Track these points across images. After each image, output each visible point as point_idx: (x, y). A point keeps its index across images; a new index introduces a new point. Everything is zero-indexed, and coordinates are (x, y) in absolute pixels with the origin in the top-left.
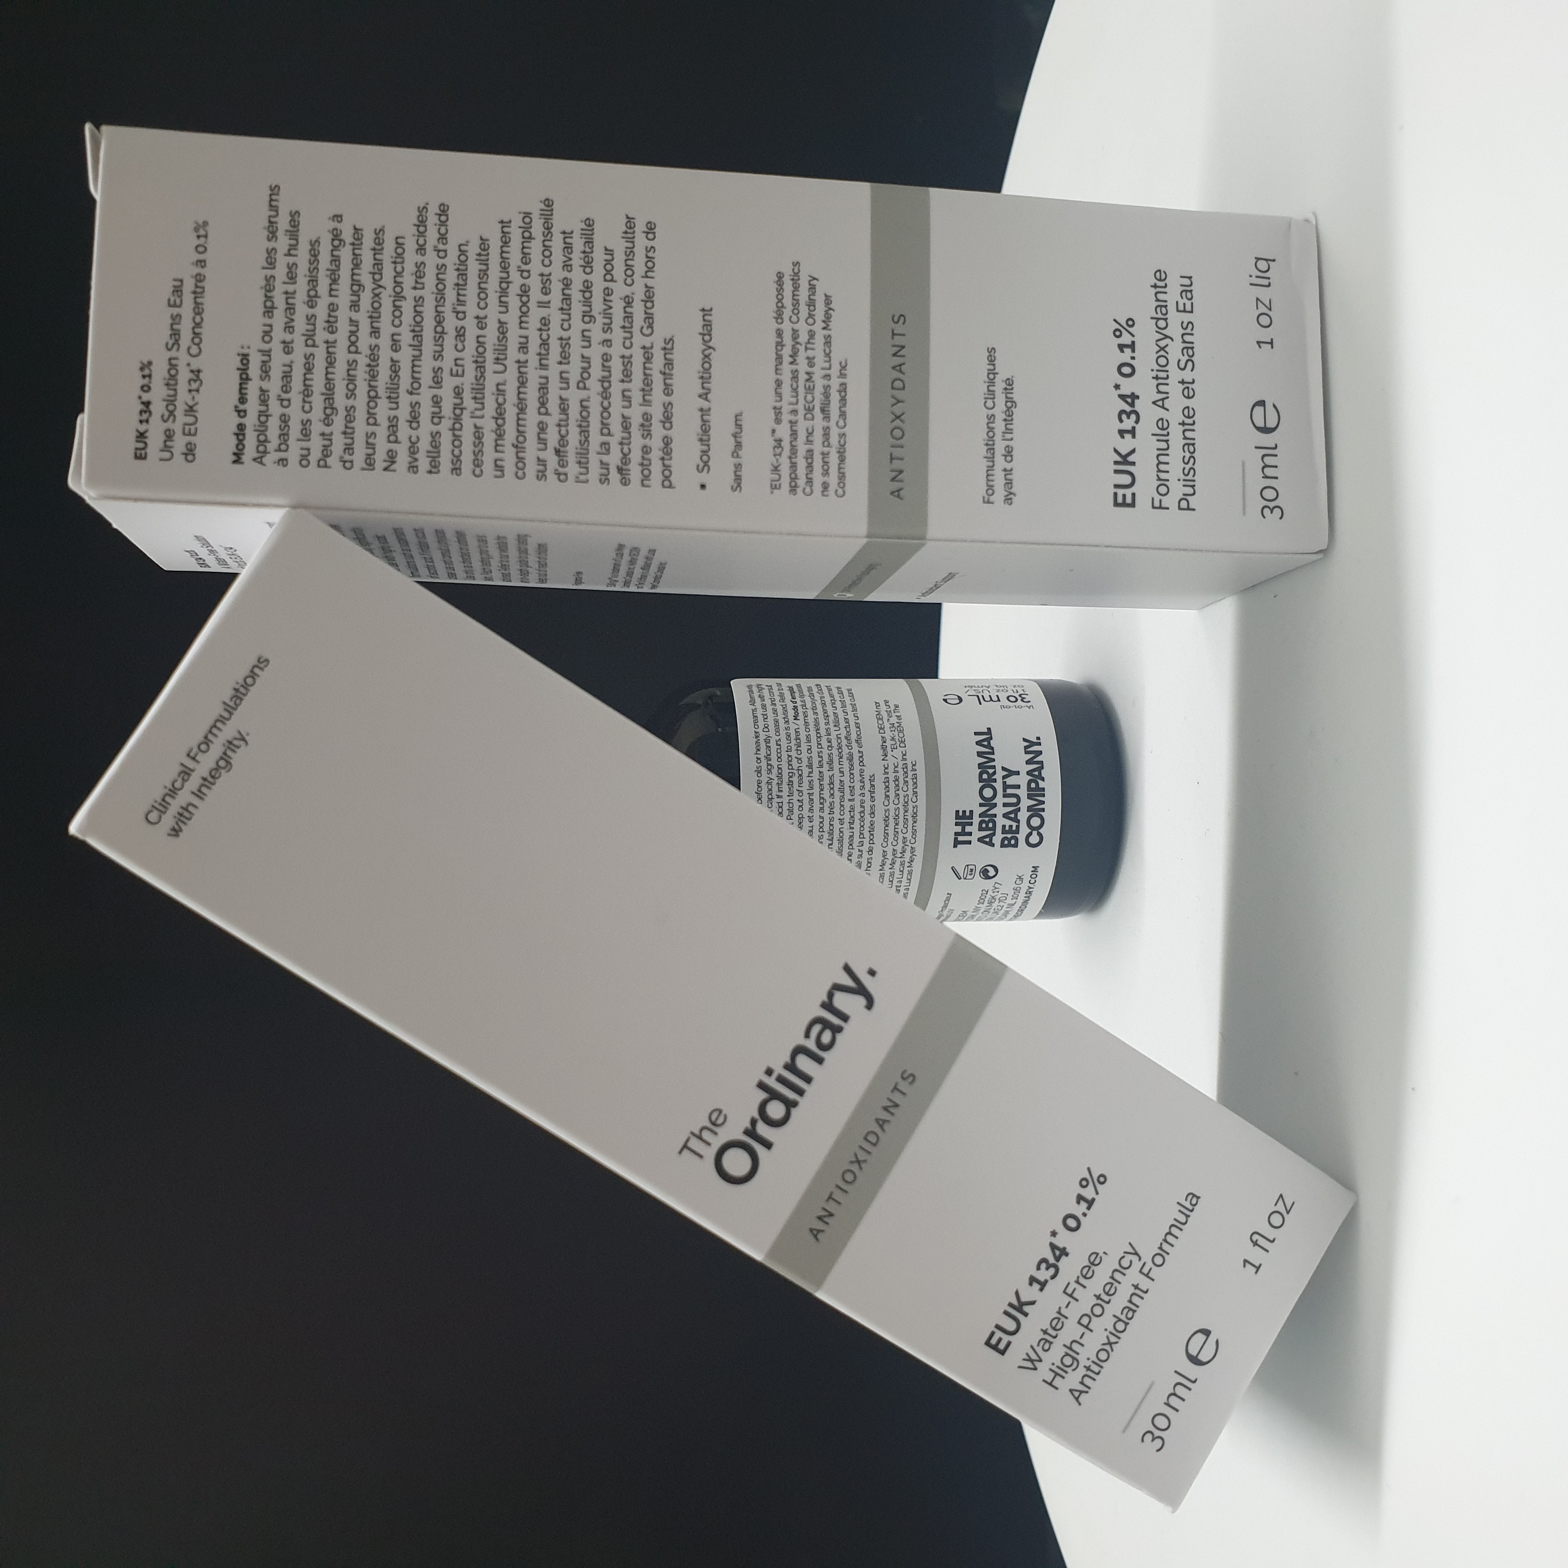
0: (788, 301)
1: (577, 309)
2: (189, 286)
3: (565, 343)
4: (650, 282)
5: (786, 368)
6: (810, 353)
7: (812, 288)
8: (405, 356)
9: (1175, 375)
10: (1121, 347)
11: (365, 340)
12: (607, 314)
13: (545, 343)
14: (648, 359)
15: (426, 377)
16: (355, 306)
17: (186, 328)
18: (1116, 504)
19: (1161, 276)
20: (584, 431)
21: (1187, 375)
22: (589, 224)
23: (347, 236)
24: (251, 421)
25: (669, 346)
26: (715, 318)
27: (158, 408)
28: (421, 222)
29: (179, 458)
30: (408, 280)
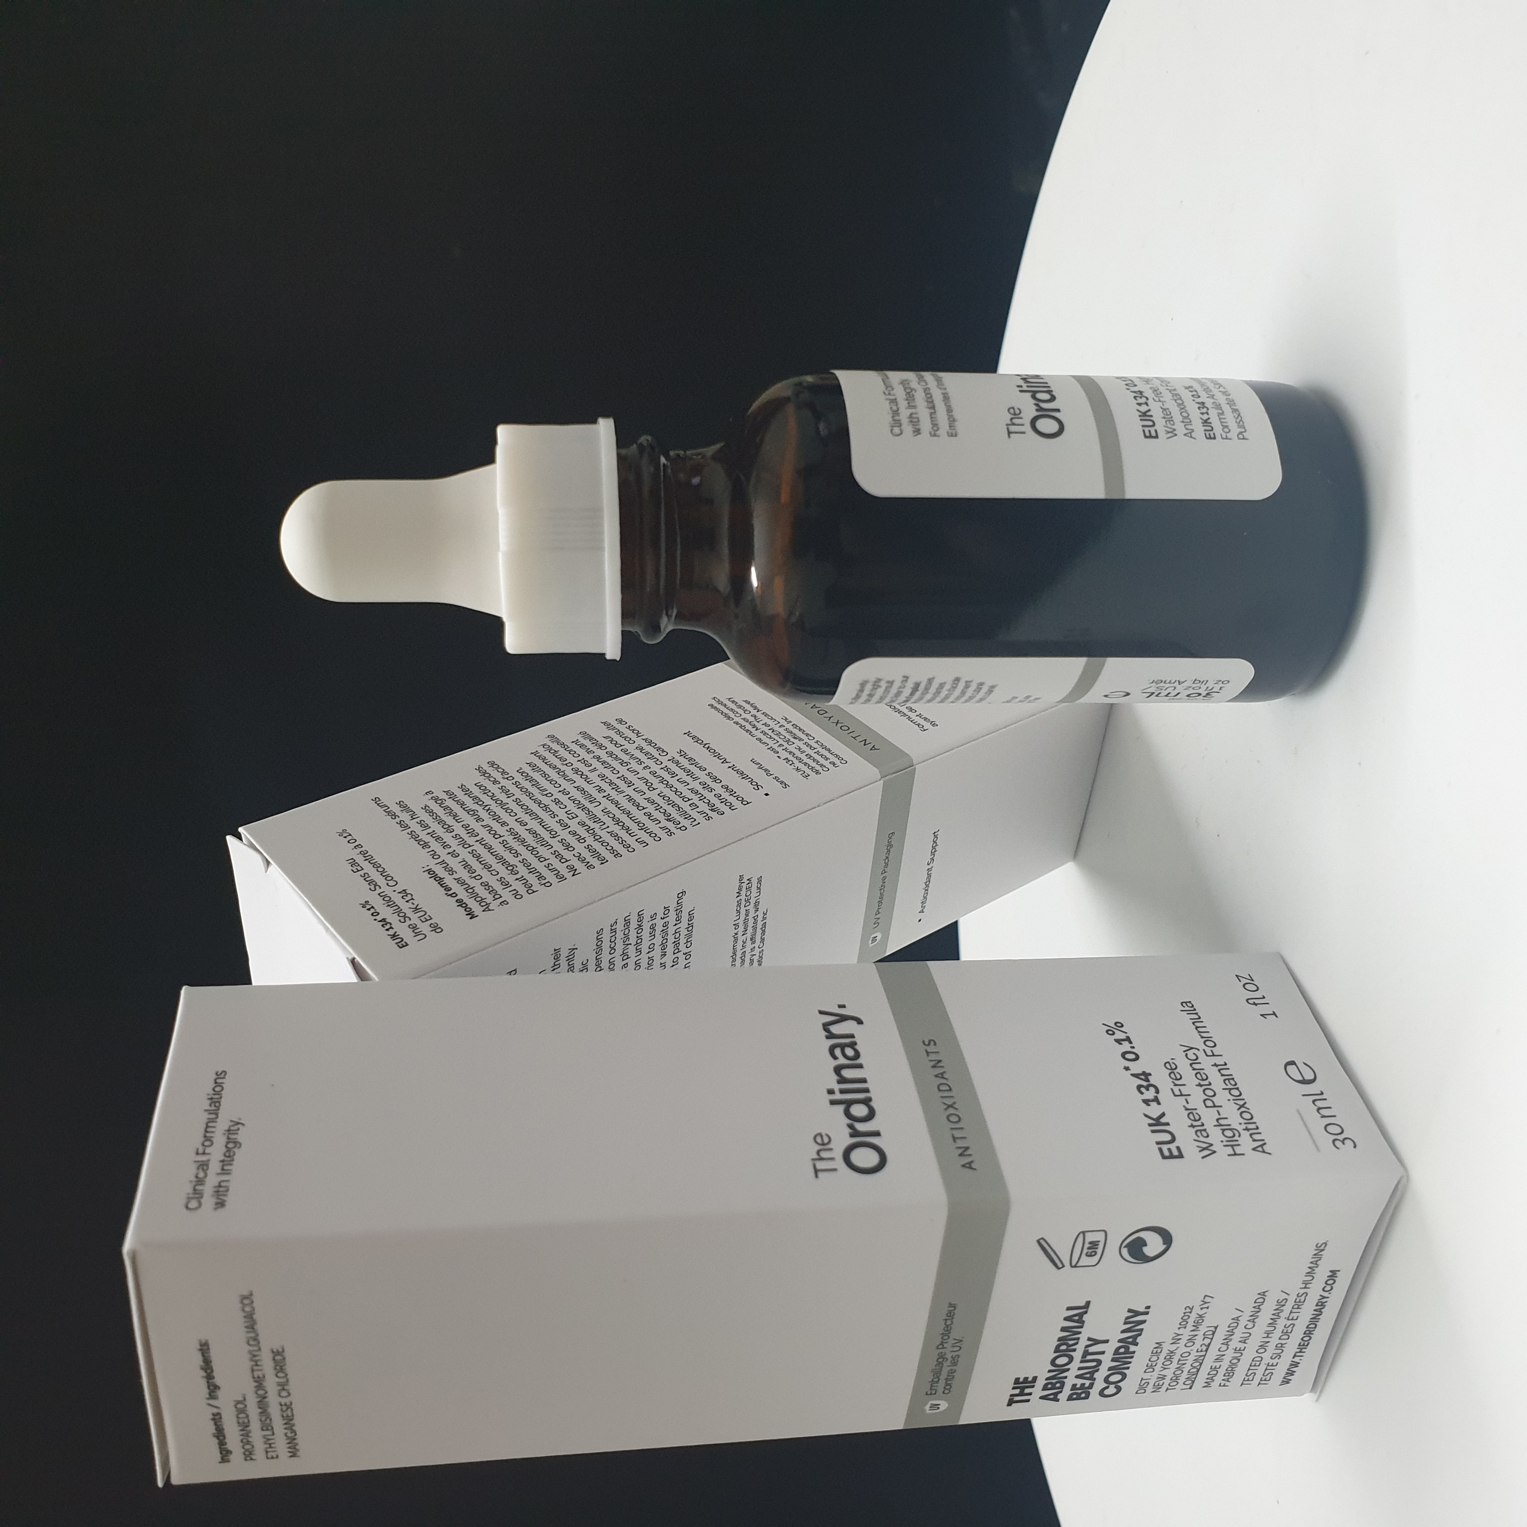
1: (615, 764)
2: (360, 859)
3: (623, 778)
4: (643, 737)
5: (756, 733)
6: (762, 722)
8: (533, 825)
11: (501, 830)
12: (634, 758)
13: (611, 783)
14: (677, 763)
15: (557, 828)
16: (479, 819)
17: (375, 875)
20: (674, 805)
22: (583, 733)
23: (443, 796)
24: (462, 895)
25: (683, 753)
26: (695, 733)
27: (393, 919)
28: (484, 773)
29: (431, 935)
30: (503, 797)
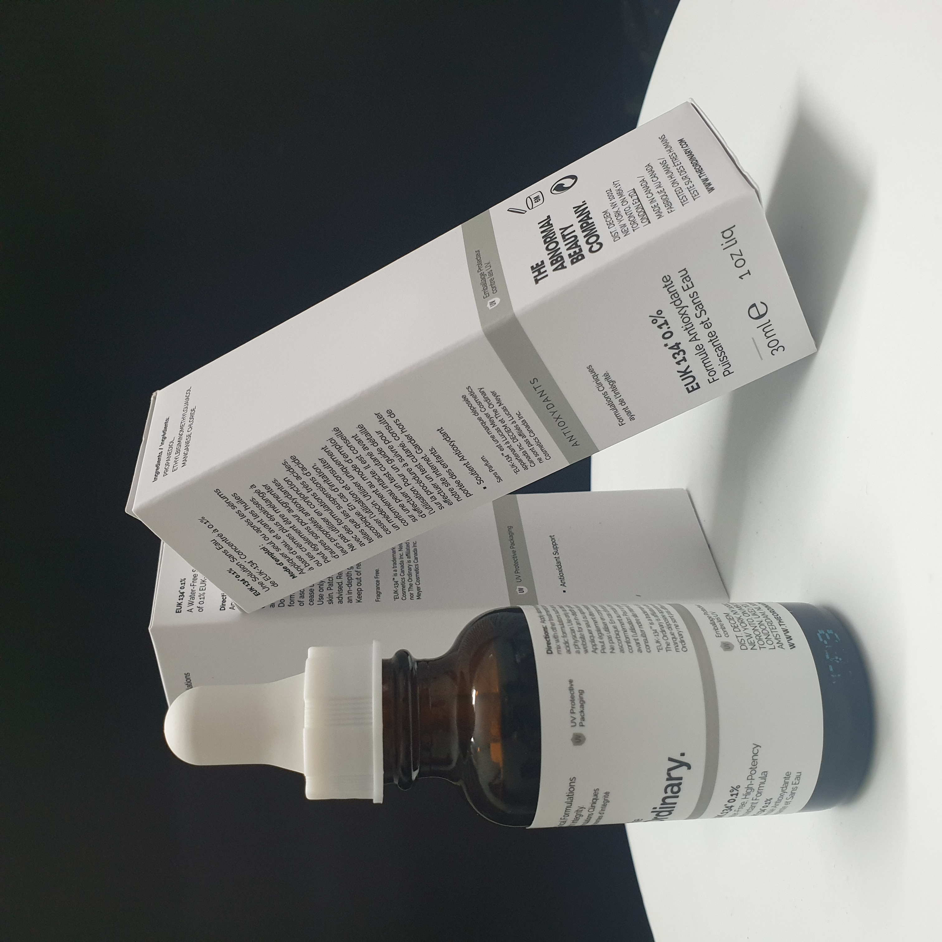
0: (475, 405)
1: (383, 461)
2: (219, 540)
3: (388, 475)
4: (406, 433)
5: (493, 431)
6: (500, 418)
7: (483, 393)
8: (326, 515)
9: (696, 322)
10: (660, 327)
11: (306, 519)
12: (396, 454)
13: (379, 480)
14: (428, 461)
15: (341, 517)
16: (290, 511)
17: (231, 552)
18: (689, 392)
19: (667, 279)
20: (420, 498)
21: (704, 318)
22: (361, 427)
23: (263, 490)
24: (286, 564)
25: (433, 451)
26: (445, 430)
27: (249, 579)
28: (289, 468)
29: (272, 588)
30: (304, 491)
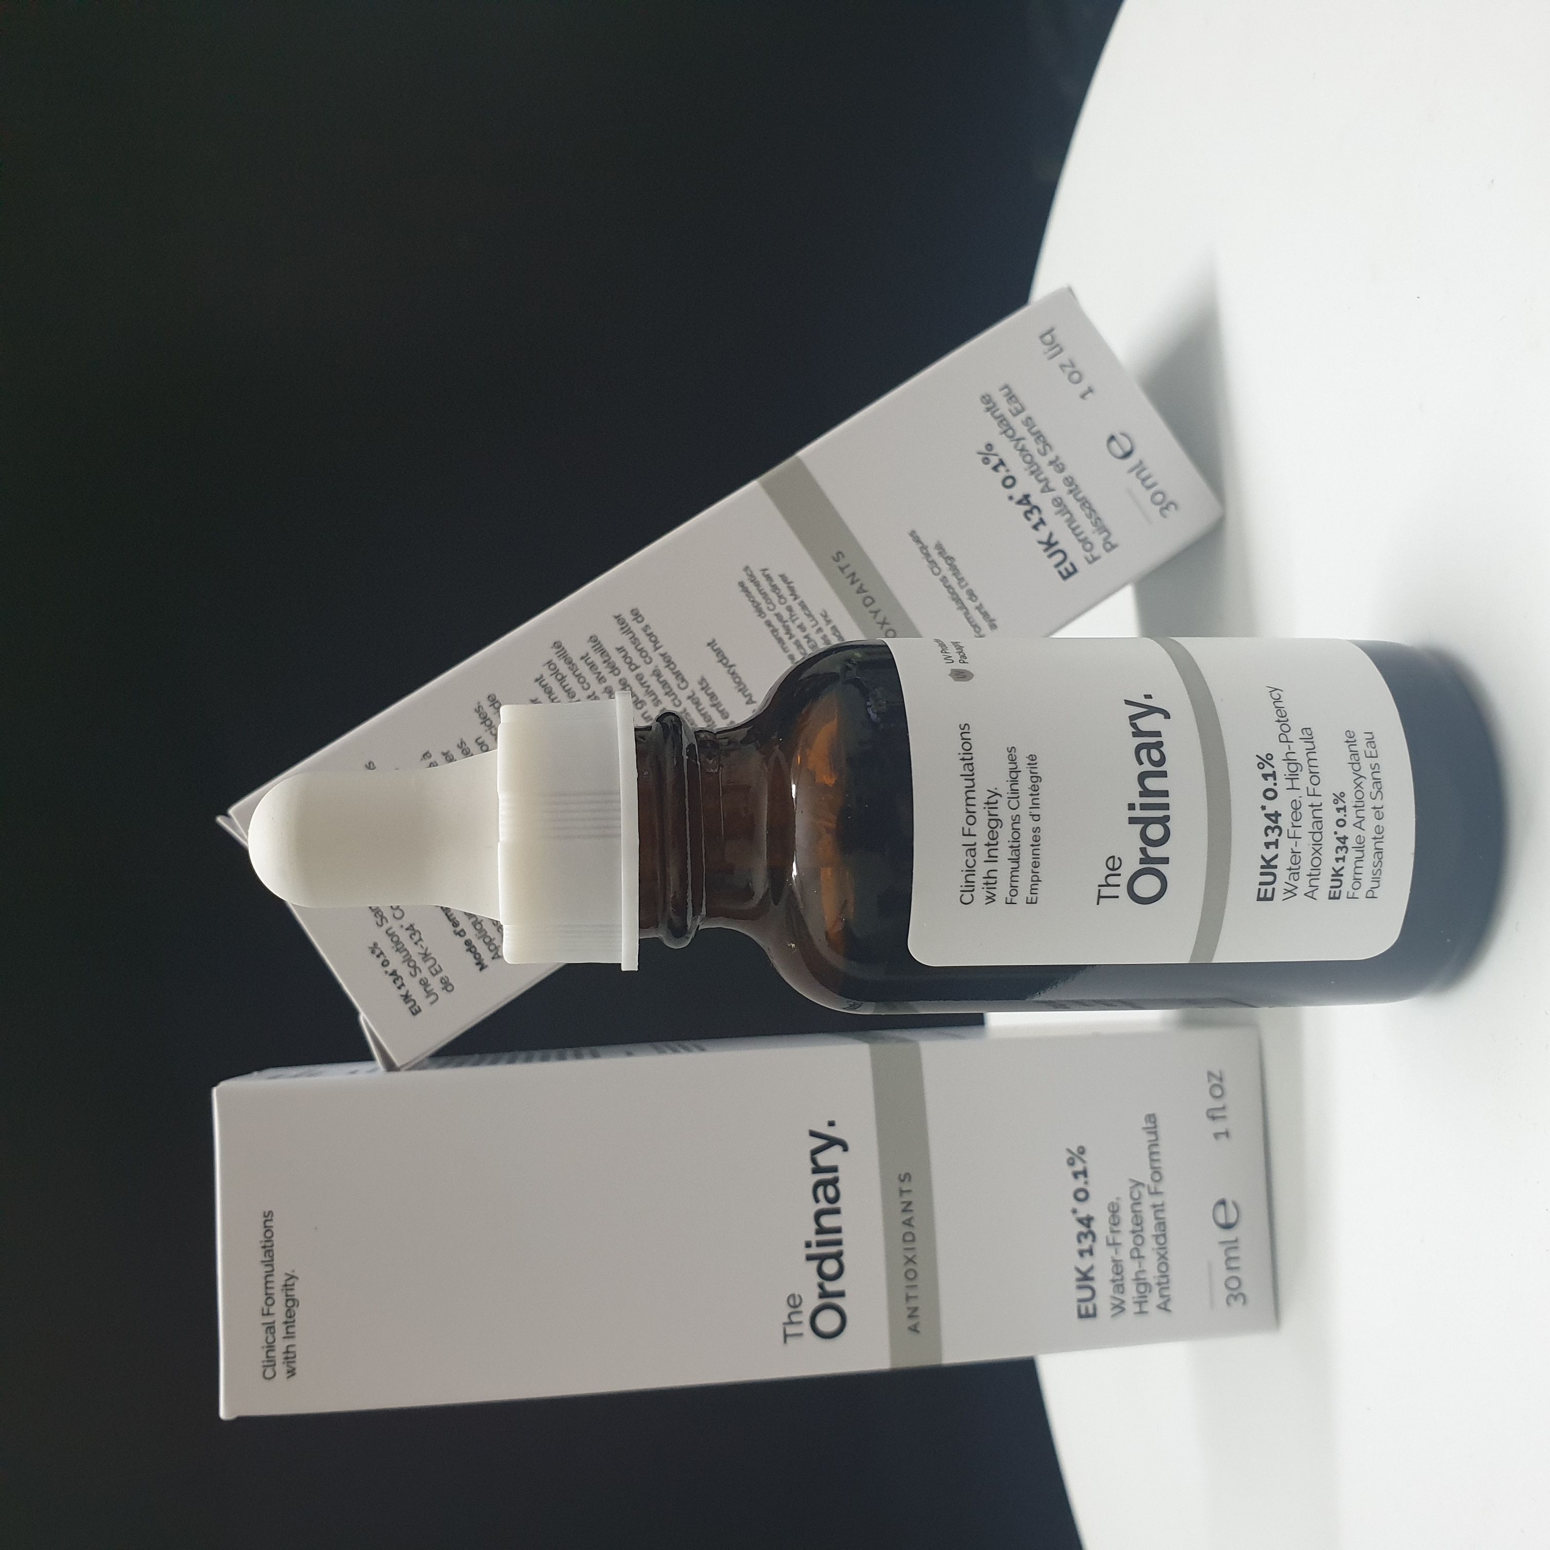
0: (759, 598)
4: (661, 651)
5: (790, 644)
6: (798, 622)
7: (768, 578)
9: (1043, 461)
10: (995, 468)
12: (650, 693)
18: (1064, 578)
19: (987, 399)
21: (1051, 456)
22: (594, 639)
24: (471, 934)
26: (719, 644)
27: (403, 971)
28: (485, 719)
29: (442, 994)
